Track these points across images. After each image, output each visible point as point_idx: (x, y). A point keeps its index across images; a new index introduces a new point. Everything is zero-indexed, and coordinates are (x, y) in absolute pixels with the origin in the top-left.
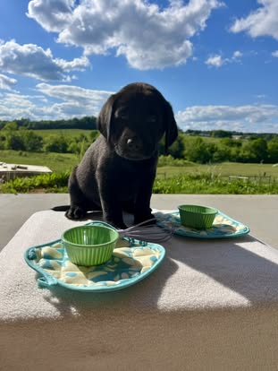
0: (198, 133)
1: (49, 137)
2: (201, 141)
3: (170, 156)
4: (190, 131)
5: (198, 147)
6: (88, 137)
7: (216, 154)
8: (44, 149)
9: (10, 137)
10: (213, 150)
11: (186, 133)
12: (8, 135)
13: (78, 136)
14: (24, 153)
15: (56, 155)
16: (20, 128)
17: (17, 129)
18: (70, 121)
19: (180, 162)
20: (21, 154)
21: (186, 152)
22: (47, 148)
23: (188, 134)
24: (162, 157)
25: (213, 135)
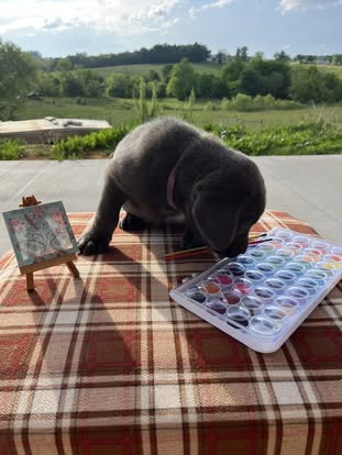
0: (311, 59)
1: (111, 76)
2: (315, 70)
3: (269, 95)
4: (300, 58)
5: (310, 80)
6: (161, 75)
8: (106, 94)
9: (64, 79)
10: (331, 81)
11: (295, 60)
12: (62, 76)
13: (148, 74)
14: (83, 100)
15: (122, 101)
16: (76, 66)
17: (72, 68)
18: (136, 53)
19: (283, 103)
20: (79, 102)
21: (291, 89)
22: (110, 91)
23: (298, 62)
24: (258, 96)
25: (333, 62)
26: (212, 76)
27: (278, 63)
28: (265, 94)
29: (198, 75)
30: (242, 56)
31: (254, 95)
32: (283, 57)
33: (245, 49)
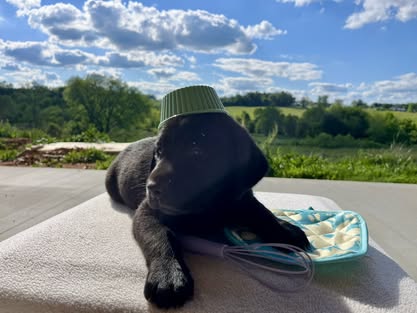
0: (388, 107)
2: (392, 116)
3: (349, 135)
4: (376, 105)
5: (388, 124)
7: (414, 133)
10: (409, 127)
11: (372, 107)
18: (232, 98)
19: (363, 142)
21: (370, 130)
23: (375, 109)
24: (339, 136)
25: (409, 109)
26: (296, 117)
27: (356, 109)
28: (345, 134)
29: (283, 116)
30: (323, 102)
31: (335, 134)
32: (360, 104)
33: (326, 97)
